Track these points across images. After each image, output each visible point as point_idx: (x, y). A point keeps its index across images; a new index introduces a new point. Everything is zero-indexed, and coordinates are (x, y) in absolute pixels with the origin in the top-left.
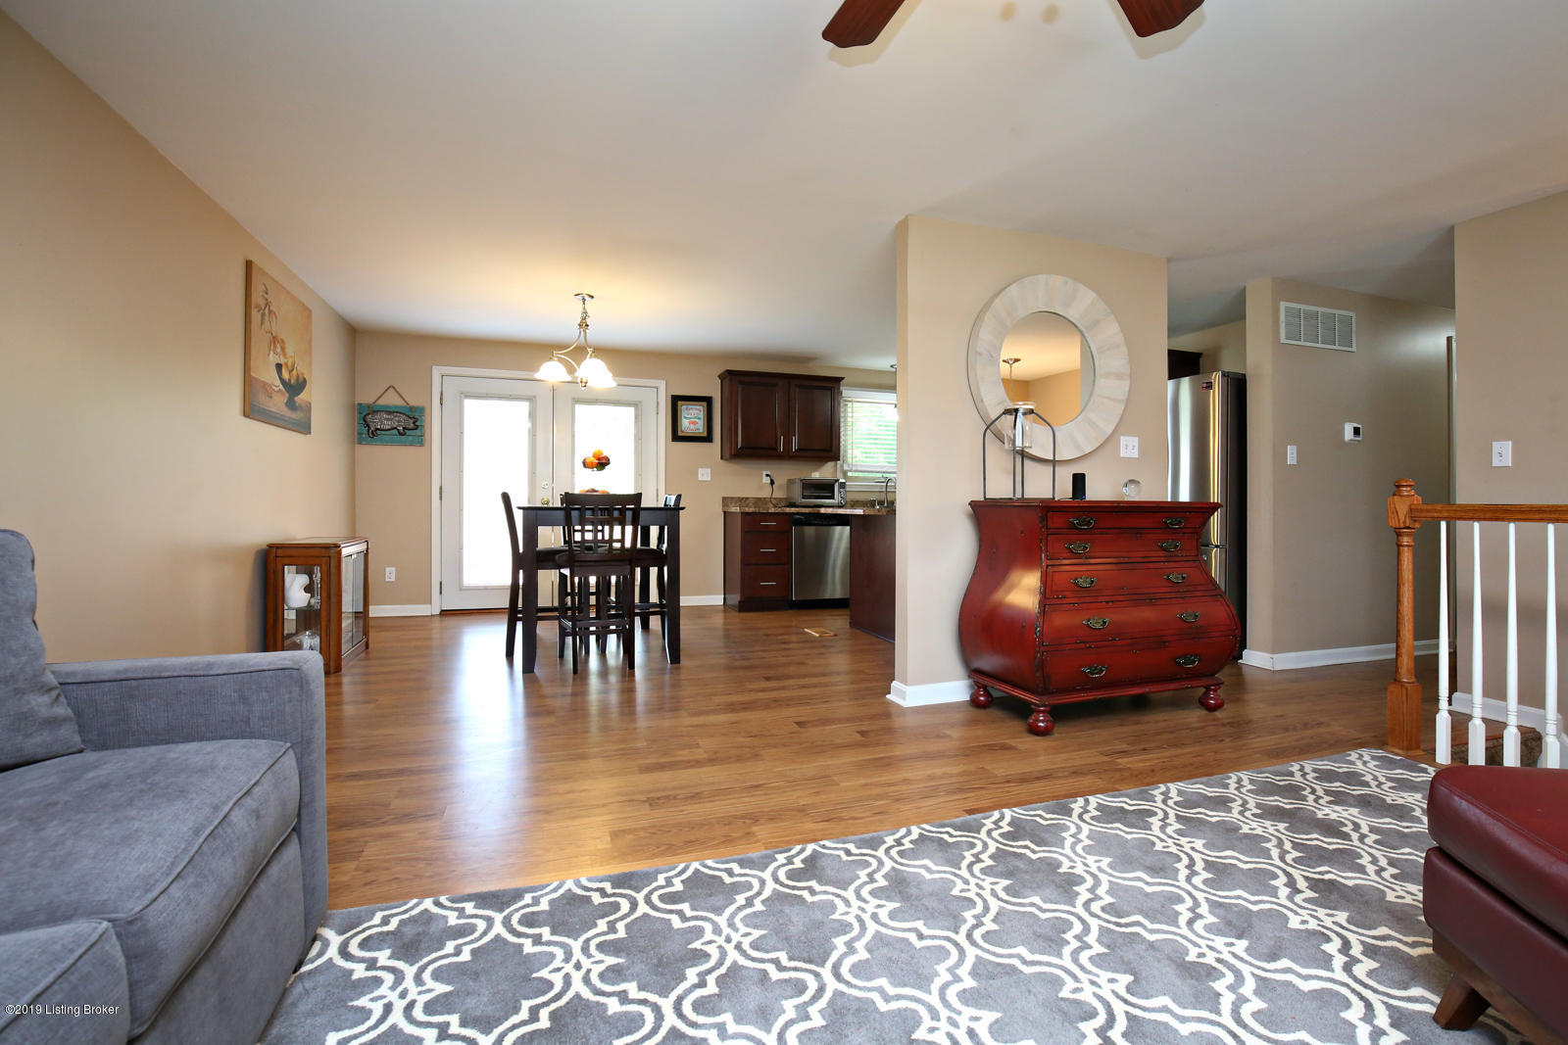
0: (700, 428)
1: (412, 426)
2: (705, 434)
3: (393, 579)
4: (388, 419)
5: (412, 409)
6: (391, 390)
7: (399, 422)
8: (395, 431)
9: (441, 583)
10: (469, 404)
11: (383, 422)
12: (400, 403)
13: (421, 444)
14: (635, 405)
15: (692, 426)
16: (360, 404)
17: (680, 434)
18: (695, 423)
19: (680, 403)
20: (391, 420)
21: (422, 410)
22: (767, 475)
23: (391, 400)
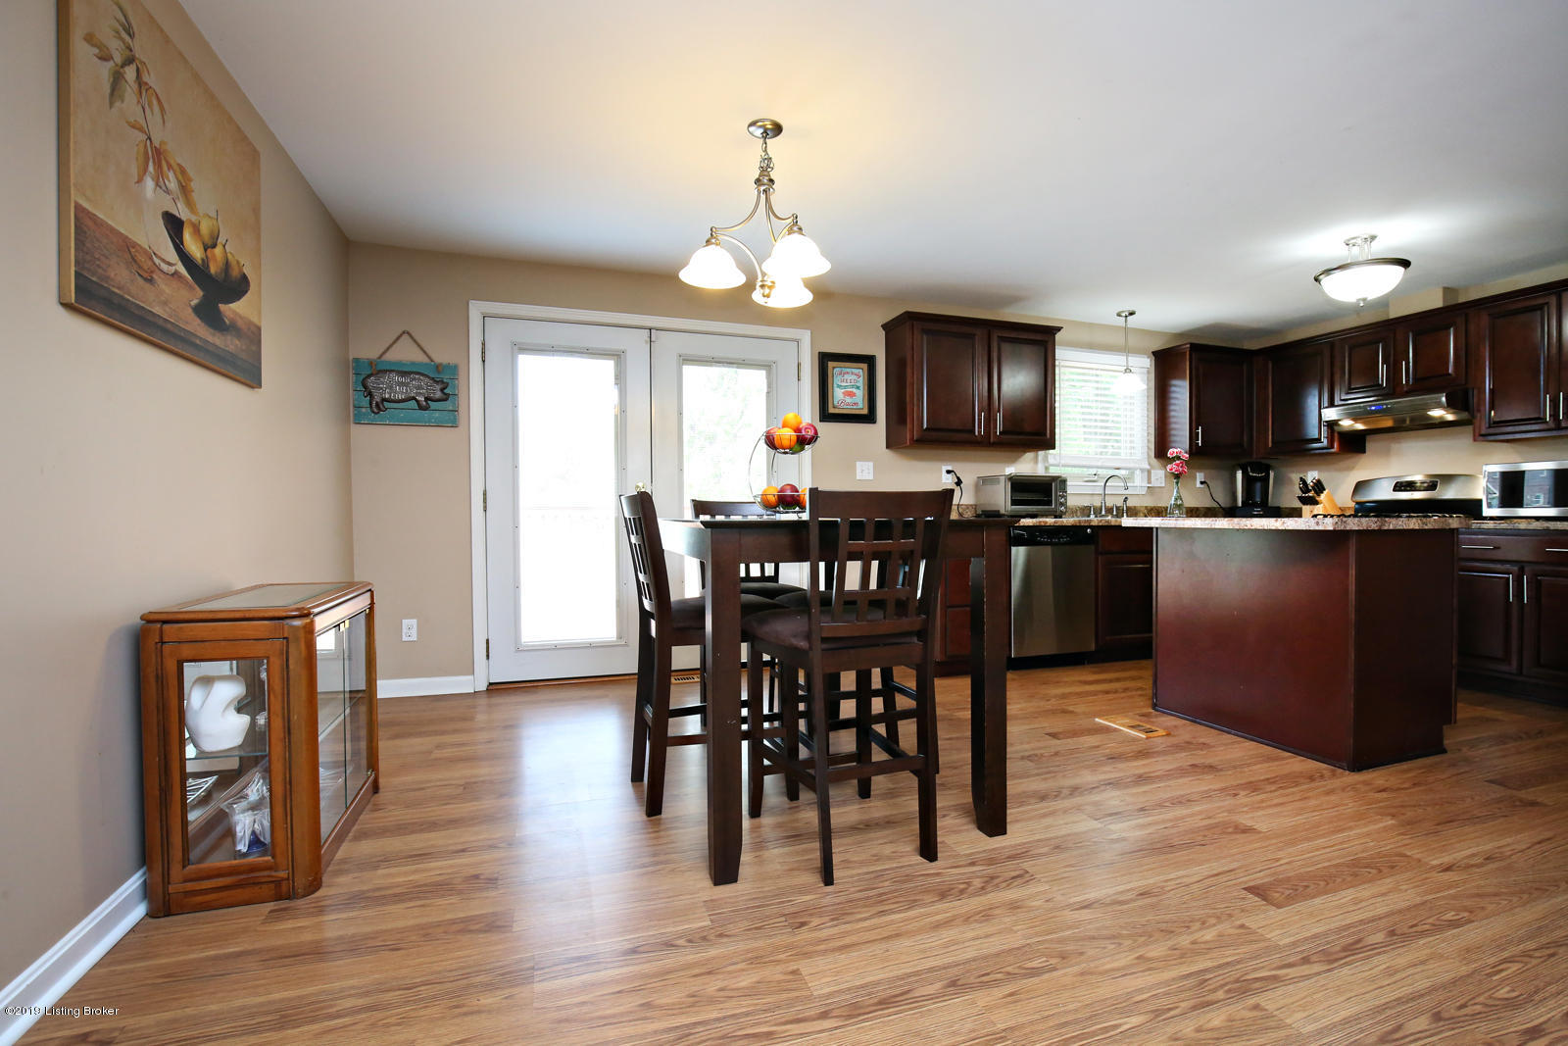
0: (858, 402)
1: (438, 395)
2: (865, 411)
3: (414, 638)
4: (401, 384)
5: (438, 368)
6: (405, 336)
7: (419, 388)
8: (413, 404)
9: (488, 641)
10: (525, 361)
11: (392, 387)
12: (420, 358)
13: (454, 425)
14: (767, 366)
15: (848, 400)
16: (356, 360)
17: (831, 410)
18: (852, 395)
19: (831, 364)
20: (406, 385)
21: (453, 369)
22: (948, 472)
23: (405, 353)
